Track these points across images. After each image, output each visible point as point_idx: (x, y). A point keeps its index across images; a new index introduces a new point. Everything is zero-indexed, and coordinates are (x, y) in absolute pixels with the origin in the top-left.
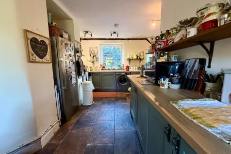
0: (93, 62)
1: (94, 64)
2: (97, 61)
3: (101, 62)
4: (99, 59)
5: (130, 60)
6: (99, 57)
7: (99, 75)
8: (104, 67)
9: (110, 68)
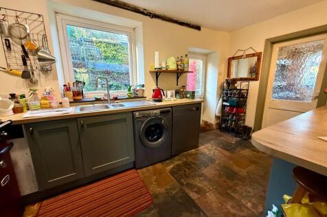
0: (26, 75)
1: (33, 83)
2: (45, 71)
3: (63, 74)
4: (58, 65)
5: (157, 74)
6: (56, 55)
7: (66, 129)
8: (79, 93)
9: (100, 94)
